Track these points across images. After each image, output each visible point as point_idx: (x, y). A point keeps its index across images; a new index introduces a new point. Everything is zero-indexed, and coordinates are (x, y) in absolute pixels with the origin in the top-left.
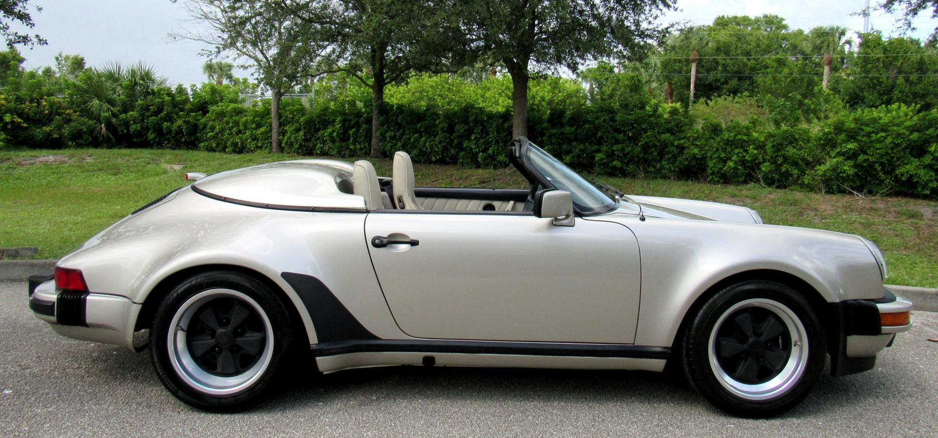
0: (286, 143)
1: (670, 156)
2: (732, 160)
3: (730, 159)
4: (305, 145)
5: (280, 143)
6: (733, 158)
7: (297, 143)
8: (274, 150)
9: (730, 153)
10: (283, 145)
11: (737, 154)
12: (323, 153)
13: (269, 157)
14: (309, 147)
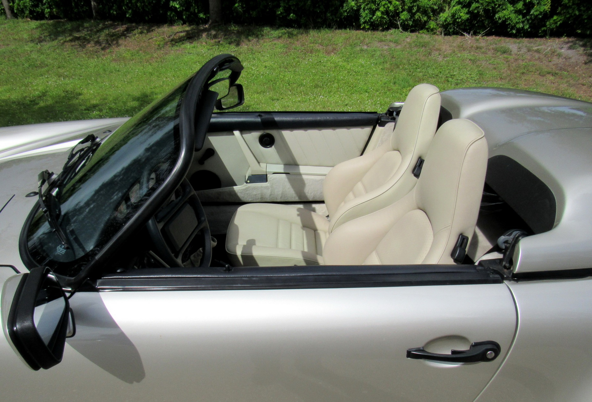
0: (18, 9)
1: (333, 8)
2: (379, 11)
3: (377, 9)
4: (34, 11)
5: (11, 9)
6: (381, 9)
7: (26, 9)
8: (9, 16)
9: (378, 5)
10: (15, 11)
11: (384, 5)
12: (52, 17)
13: (5, 23)
14: (38, 12)
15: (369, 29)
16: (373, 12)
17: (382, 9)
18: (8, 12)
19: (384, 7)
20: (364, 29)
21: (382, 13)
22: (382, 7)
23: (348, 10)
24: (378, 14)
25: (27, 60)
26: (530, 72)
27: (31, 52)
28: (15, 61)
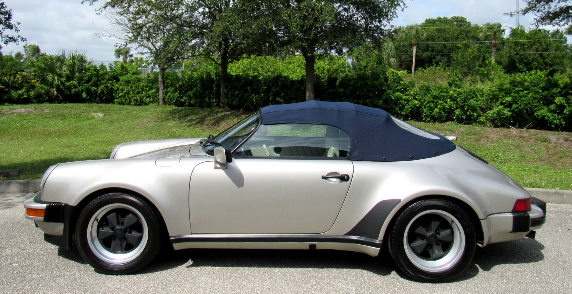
0: (168, 99)
1: (401, 105)
2: (437, 108)
4: (179, 101)
5: (164, 99)
7: (174, 100)
8: (161, 103)
9: (436, 103)
10: (166, 100)
12: (190, 105)
13: (157, 108)
14: (181, 101)
15: (430, 121)
16: (432, 109)
17: (439, 107)
18: (161, 100)
19: (441, 106)
20: (425, 121)
21: (440, 109)
22: (440, 105)
23: (412, 107)
24: (437, 110)
25: (169, 133)
26: (567, 156)
27: (172, 127)
28: (161, 132)
